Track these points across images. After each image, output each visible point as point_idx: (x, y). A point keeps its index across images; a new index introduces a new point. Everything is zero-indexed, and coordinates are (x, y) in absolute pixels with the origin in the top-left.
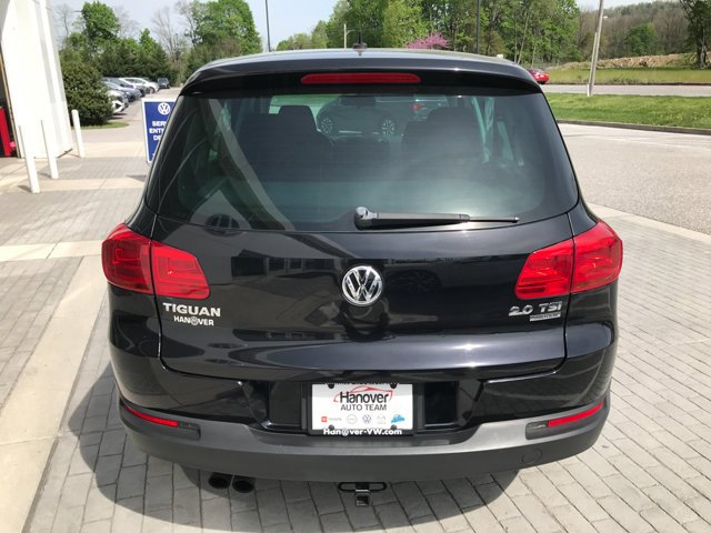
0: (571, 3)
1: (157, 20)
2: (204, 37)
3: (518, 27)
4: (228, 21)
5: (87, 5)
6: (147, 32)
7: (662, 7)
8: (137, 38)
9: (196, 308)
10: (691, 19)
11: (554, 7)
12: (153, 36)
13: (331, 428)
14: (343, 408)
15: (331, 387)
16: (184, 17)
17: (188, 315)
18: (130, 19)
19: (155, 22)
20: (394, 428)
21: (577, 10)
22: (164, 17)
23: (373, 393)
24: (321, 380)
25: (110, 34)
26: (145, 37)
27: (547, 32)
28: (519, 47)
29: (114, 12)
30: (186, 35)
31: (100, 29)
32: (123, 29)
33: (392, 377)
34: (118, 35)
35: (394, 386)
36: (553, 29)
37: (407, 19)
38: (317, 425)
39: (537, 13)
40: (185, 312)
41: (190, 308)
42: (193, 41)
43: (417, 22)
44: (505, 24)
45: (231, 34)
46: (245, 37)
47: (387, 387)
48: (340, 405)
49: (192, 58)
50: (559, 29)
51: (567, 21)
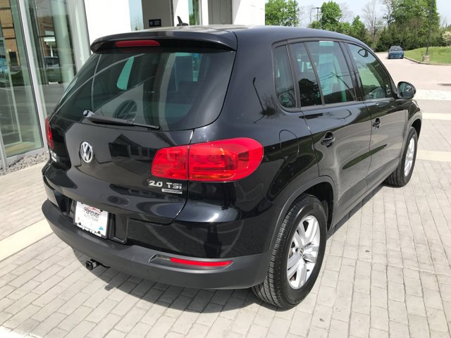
1: (366, 9)
2: (396, 19)
4: (416, 7)
5: (325, 4)
6: (358, 17)
8: (351, 22)
12: (362, 20)
13: (80, 224)
14: (85, 215)
16: (385, 6)
18: (349, 10)
19: (364, 10)
20: (99, 232)
22: (371, 7)
23: (95, 211)
25: (335, 21)
26: (356, 22)
29: (340, 7)
30: (384, 18)
31: (329, 18)
32: (343, 17)
34: (340, 21)
35: (102, 211)
38: (76, 221)
42: (388, 22)
45: (417, 15)
46: (427, 17)
47: (99, 210)
48: (84, 213)
49: (384, 32)
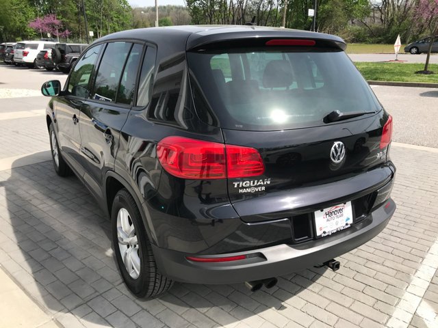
0: (125, 3)
3: (96, 15)
7: (172, 9)
9: (256, 181)
10: (192, 16)
11: (117, 4)
13: (324, 232)
14: (328, 220)
15: (322, 211)
17: (250, 187)
20: (347, 224)
21: (129, 7)
23: (338, 209)
24: (317, 209)
27: (115, 19)
28: (99, 28)
33: (343, 200)
35: (345, 204)
36: (117, 17)
37: (18, 4)
38: (319, 233)
39: (107, 7)
40: (248, 185)
41: (252, 182)
43: (26, 7)
44: (88, 12)
47: (343, 205)
48: (326, 219)
50: (121, 18)
51: (125, 13)
